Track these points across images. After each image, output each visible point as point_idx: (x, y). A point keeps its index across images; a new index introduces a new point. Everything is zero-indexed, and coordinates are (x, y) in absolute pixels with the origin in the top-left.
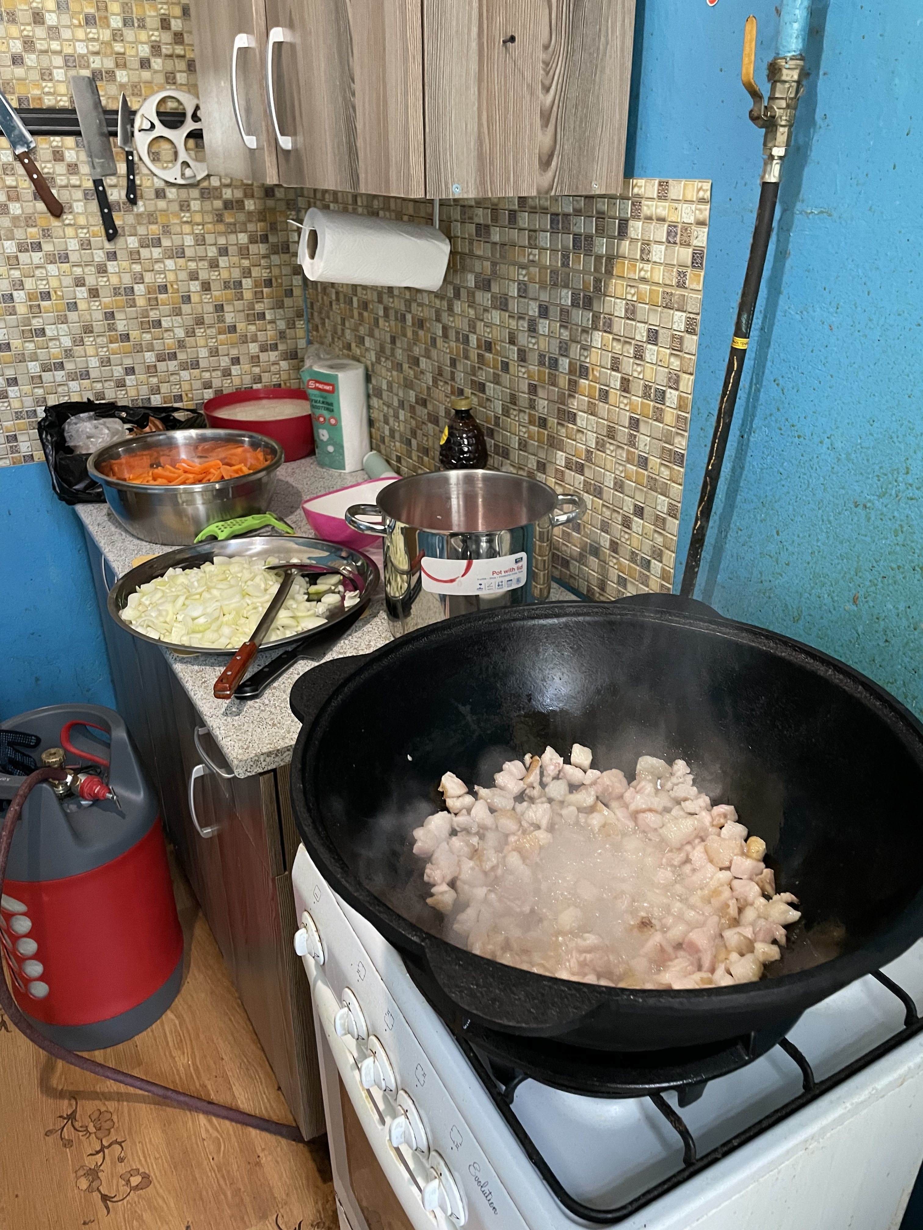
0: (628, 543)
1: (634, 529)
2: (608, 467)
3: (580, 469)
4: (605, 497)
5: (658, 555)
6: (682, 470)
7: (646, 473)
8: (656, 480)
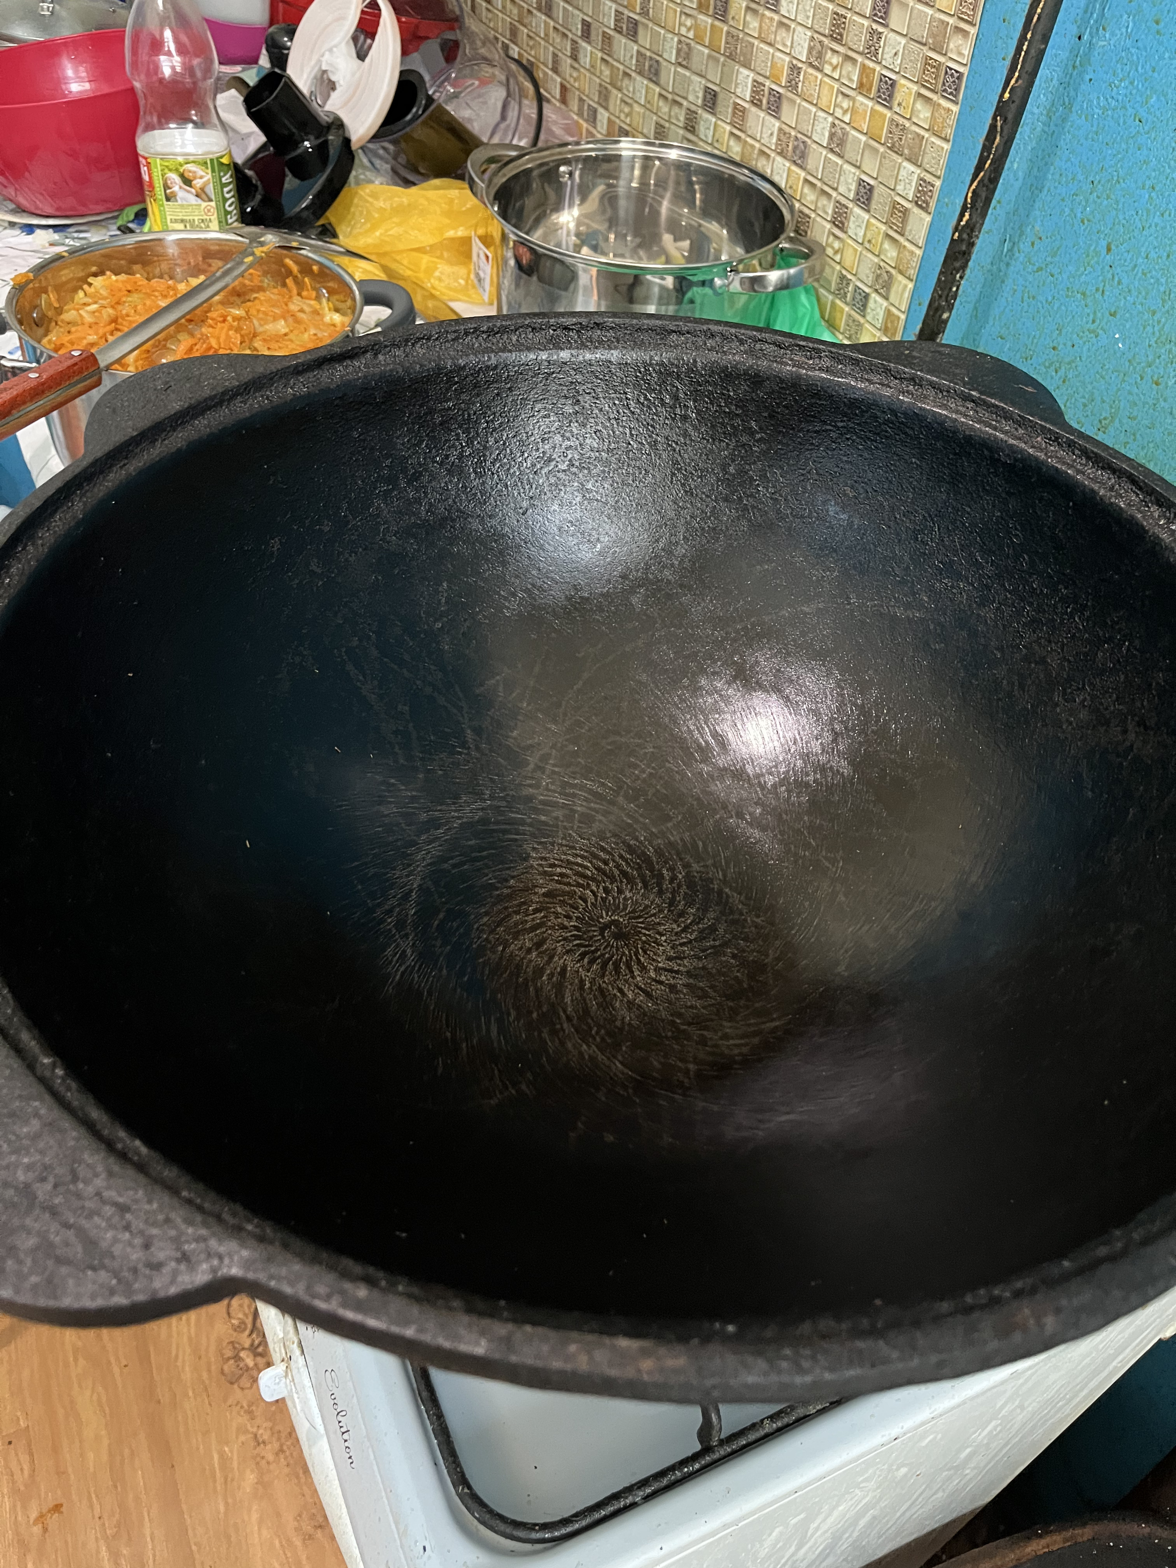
0: (838, 258)
1: (851, 232)
2: (823, 103)
3: (775, 106)
4: (811, 164)
5: (884, 285)
6: (955, 109)
7: (888, 114)
8: (904, 128)
